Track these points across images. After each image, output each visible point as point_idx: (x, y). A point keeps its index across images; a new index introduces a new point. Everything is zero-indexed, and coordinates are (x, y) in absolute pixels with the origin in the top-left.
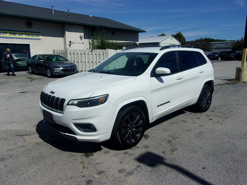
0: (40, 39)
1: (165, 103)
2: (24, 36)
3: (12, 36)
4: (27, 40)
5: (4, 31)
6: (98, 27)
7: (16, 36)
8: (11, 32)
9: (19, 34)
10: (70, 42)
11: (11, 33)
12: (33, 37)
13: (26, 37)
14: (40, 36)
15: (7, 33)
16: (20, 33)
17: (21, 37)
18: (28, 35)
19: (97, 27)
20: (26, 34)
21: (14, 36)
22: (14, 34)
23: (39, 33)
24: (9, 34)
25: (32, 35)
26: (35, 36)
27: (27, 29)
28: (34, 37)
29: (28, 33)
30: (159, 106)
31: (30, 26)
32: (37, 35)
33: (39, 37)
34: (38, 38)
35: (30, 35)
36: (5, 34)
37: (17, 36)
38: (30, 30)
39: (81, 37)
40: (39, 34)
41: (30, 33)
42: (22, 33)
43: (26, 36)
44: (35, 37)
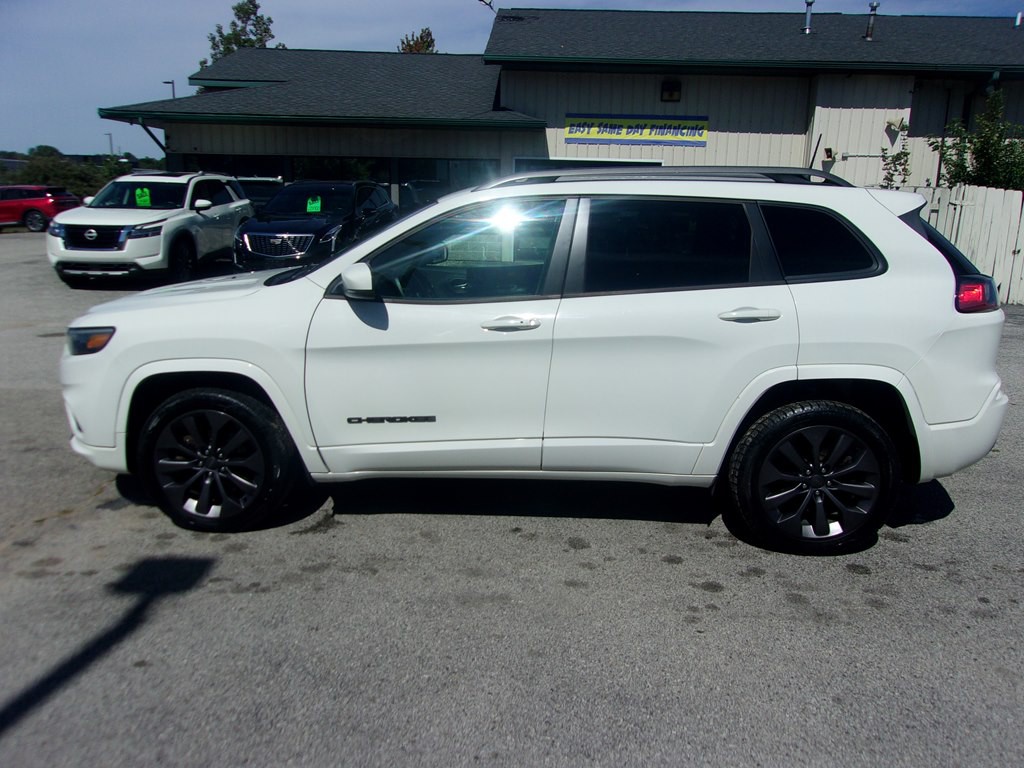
0: (703, 144)
1: (404, 420)
2: (646, 134)
3: (606, 136)
4: (656, 146)
5: (582, 120)
6: (996, 75)
7: (618, 133)
8: (605, 121)
9: (630, 127)
10: (829, 152)
11: (606, 126)
12: (679, 138)
13: (655, 136)
14: (705, 132)
15: (591, 126)
16: (633, 122)
17: (636, 136)
18: (661, 128)
19: (991, 74)
20: (652, 127)
21: (614, 136)
22: (613, 127)
23: (705, 118)
24: (597, 129)
25: (675, 128)
26: (685, 131)
27: (660, 108)
28: (683, 134)
29: (661, 122)
30: (360, 421)
31: (671, 95)
32: (693, 129)
33: (700, 135)
34: (697, 138)
35: (670, 127)
36: (587, 129)
37: (624, 134)
38: (670, 108)
39: (893, 127)
40: (700, 123)
41: (669, 122)
42: (642, 122)
43: (653, 133)
44: (686, 136)
